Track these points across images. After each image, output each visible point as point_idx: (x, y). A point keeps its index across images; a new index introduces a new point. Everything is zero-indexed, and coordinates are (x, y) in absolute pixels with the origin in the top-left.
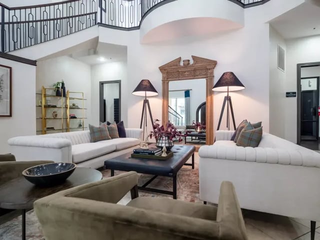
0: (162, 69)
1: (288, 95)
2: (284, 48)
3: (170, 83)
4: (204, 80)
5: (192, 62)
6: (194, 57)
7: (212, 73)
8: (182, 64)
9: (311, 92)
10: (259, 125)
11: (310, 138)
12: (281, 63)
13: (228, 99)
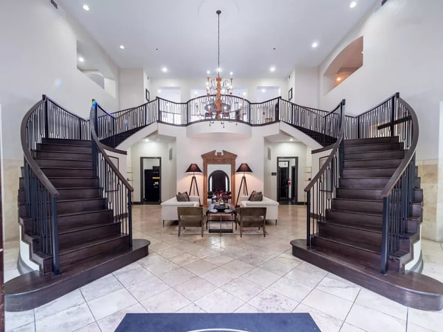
0: (203, 156)
1: (273, 174)
2: (270, 147)
3: (208, 165)
4: (230, 166)
5: (222, 154)
6: (224, 151)
7: (234, 162)
8: (216, 154)
9: (285, 168)
10: (261, 193)
11: (284, 198)
12: (269, 157)
13: (244, 178)
